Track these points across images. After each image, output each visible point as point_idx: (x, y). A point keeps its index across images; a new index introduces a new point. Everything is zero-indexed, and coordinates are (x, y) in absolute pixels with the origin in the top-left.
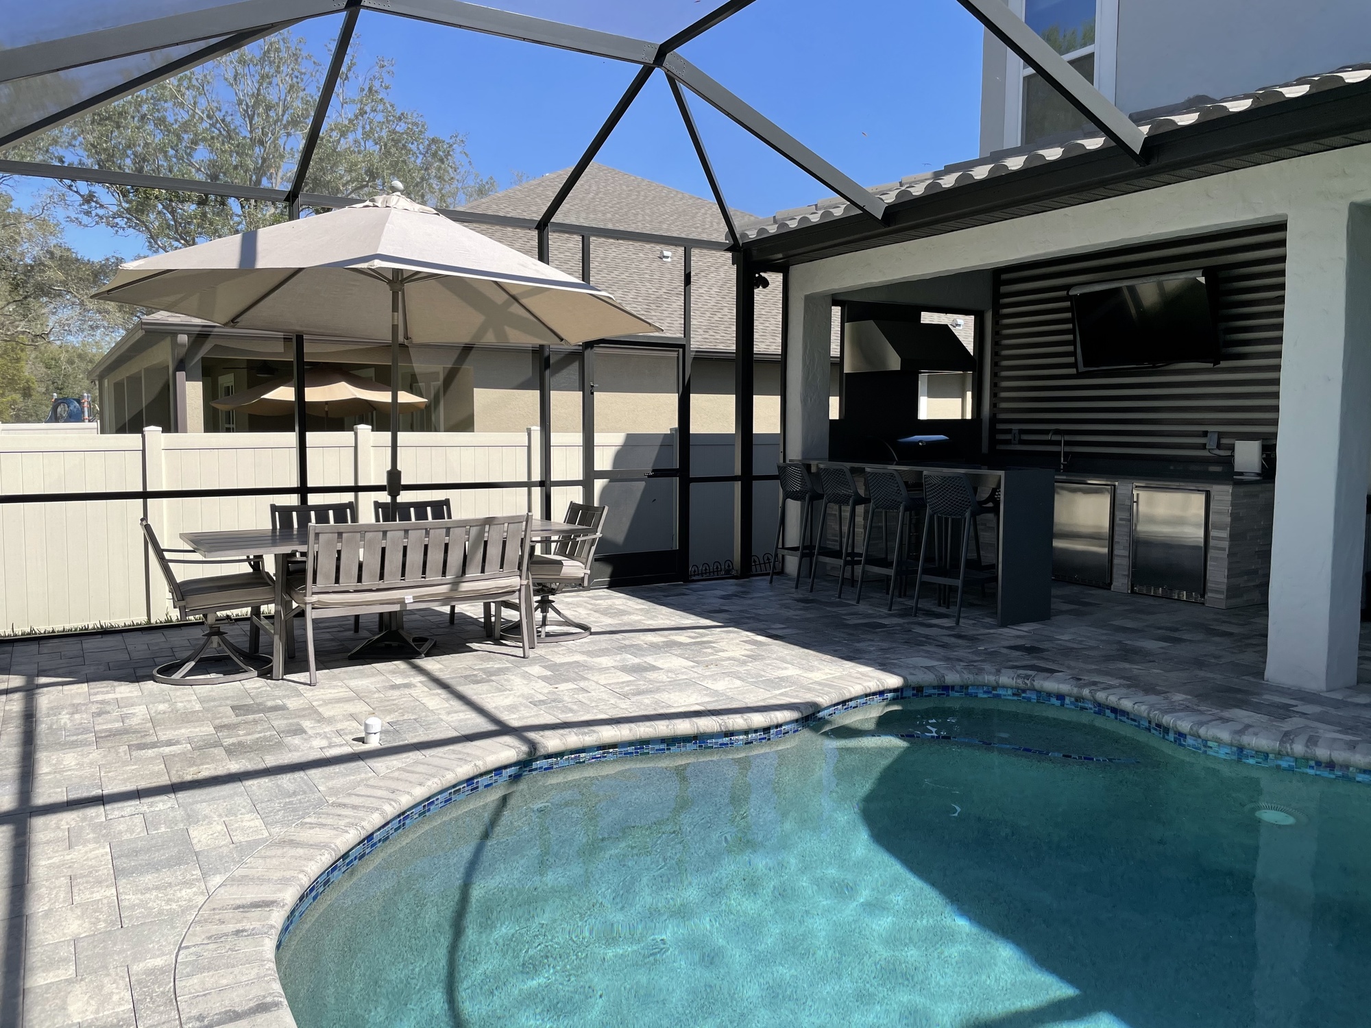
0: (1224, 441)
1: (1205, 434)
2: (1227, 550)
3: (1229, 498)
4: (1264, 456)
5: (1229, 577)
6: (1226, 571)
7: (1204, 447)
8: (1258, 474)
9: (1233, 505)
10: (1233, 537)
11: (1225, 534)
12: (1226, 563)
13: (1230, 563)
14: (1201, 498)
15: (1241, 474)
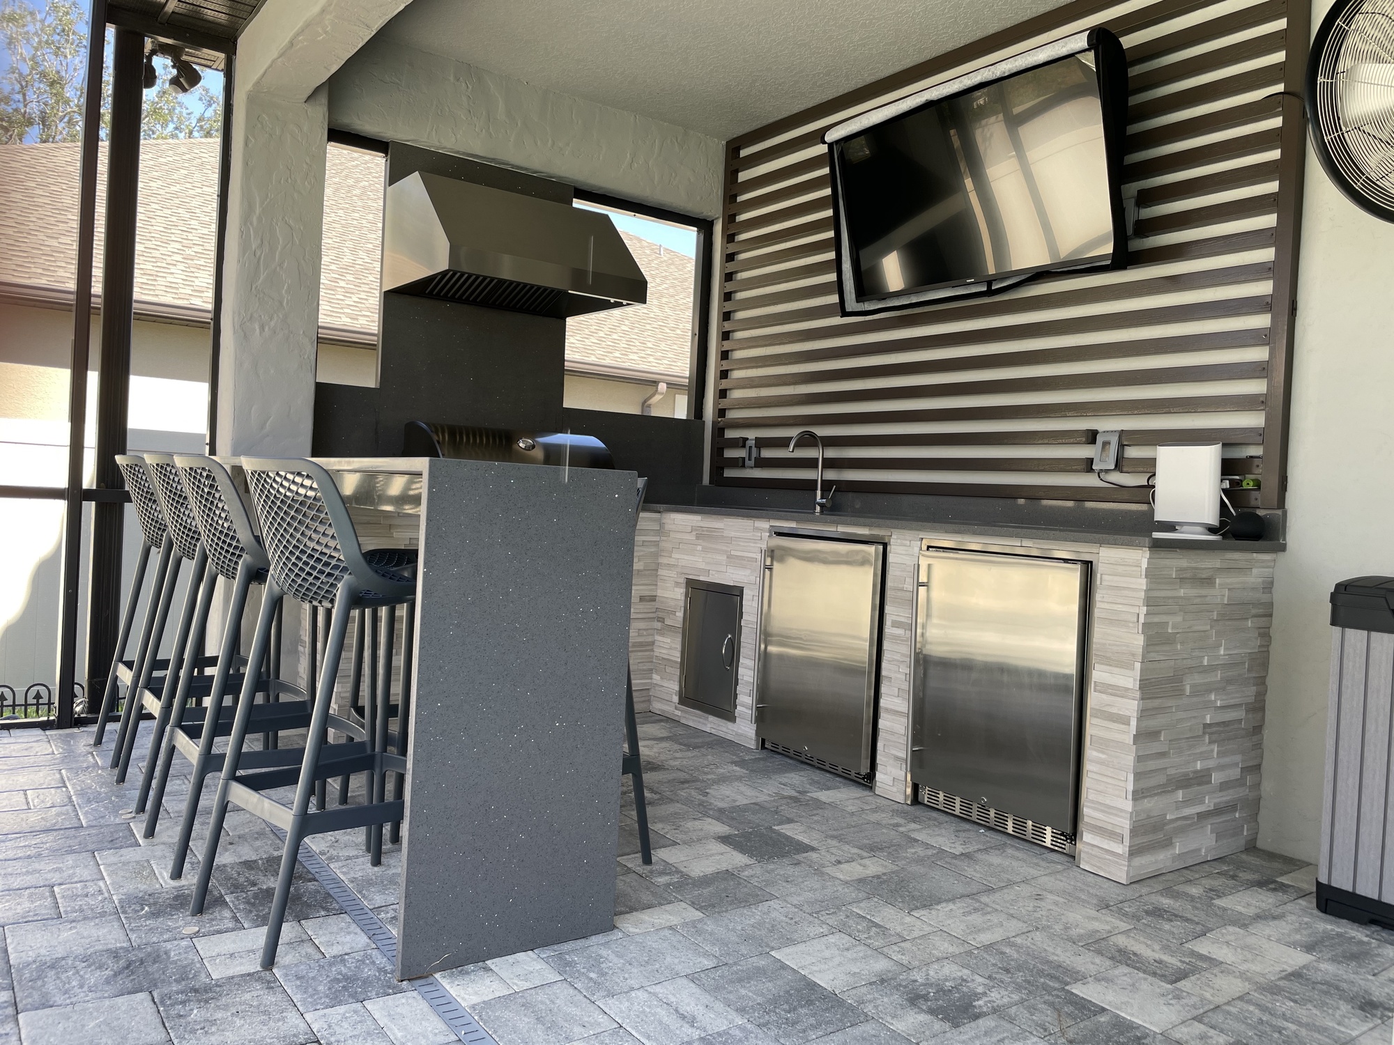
0: (1132, 452)
1: (1091, 437)
2: (1134, 723)
3: (1142, 583)
4: (1227, 485)
5: (1138, 795)
6: (1131, 777)
7: (1088, 465)
8: (1212, 530)
9: (1150, 602)
10: (1149, 688)
11: (1129, 679)
12: (1129, 760)
13: (1139, 759)
14: (1071, 580)
15: (1171, 527)
